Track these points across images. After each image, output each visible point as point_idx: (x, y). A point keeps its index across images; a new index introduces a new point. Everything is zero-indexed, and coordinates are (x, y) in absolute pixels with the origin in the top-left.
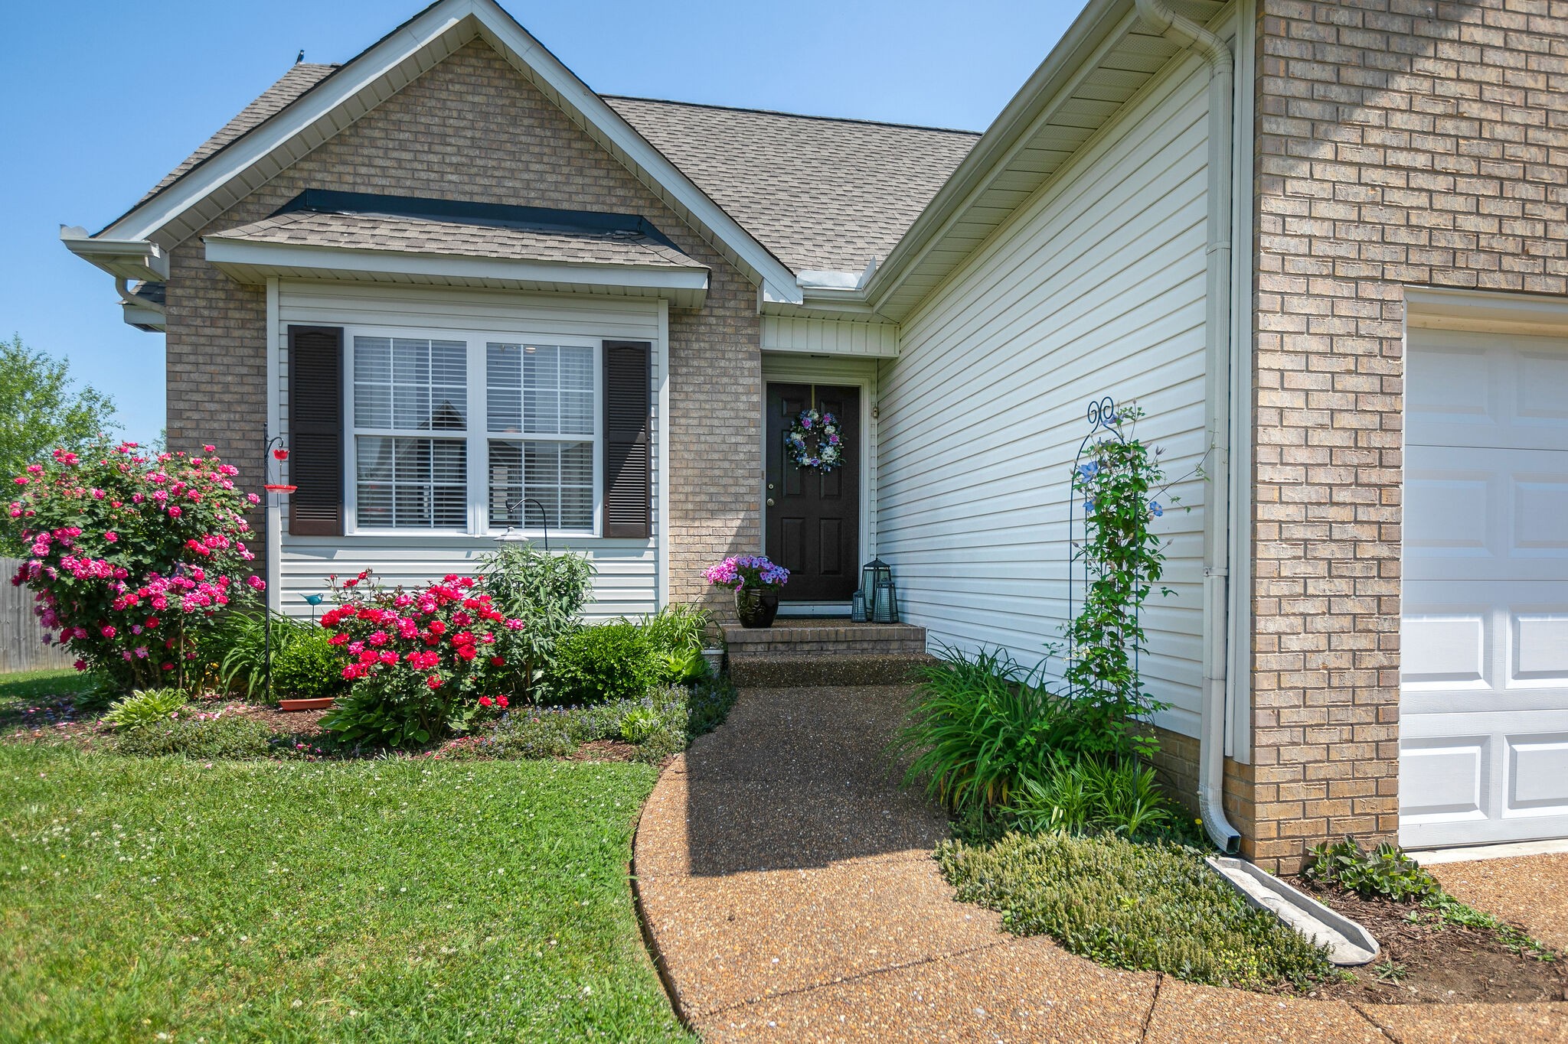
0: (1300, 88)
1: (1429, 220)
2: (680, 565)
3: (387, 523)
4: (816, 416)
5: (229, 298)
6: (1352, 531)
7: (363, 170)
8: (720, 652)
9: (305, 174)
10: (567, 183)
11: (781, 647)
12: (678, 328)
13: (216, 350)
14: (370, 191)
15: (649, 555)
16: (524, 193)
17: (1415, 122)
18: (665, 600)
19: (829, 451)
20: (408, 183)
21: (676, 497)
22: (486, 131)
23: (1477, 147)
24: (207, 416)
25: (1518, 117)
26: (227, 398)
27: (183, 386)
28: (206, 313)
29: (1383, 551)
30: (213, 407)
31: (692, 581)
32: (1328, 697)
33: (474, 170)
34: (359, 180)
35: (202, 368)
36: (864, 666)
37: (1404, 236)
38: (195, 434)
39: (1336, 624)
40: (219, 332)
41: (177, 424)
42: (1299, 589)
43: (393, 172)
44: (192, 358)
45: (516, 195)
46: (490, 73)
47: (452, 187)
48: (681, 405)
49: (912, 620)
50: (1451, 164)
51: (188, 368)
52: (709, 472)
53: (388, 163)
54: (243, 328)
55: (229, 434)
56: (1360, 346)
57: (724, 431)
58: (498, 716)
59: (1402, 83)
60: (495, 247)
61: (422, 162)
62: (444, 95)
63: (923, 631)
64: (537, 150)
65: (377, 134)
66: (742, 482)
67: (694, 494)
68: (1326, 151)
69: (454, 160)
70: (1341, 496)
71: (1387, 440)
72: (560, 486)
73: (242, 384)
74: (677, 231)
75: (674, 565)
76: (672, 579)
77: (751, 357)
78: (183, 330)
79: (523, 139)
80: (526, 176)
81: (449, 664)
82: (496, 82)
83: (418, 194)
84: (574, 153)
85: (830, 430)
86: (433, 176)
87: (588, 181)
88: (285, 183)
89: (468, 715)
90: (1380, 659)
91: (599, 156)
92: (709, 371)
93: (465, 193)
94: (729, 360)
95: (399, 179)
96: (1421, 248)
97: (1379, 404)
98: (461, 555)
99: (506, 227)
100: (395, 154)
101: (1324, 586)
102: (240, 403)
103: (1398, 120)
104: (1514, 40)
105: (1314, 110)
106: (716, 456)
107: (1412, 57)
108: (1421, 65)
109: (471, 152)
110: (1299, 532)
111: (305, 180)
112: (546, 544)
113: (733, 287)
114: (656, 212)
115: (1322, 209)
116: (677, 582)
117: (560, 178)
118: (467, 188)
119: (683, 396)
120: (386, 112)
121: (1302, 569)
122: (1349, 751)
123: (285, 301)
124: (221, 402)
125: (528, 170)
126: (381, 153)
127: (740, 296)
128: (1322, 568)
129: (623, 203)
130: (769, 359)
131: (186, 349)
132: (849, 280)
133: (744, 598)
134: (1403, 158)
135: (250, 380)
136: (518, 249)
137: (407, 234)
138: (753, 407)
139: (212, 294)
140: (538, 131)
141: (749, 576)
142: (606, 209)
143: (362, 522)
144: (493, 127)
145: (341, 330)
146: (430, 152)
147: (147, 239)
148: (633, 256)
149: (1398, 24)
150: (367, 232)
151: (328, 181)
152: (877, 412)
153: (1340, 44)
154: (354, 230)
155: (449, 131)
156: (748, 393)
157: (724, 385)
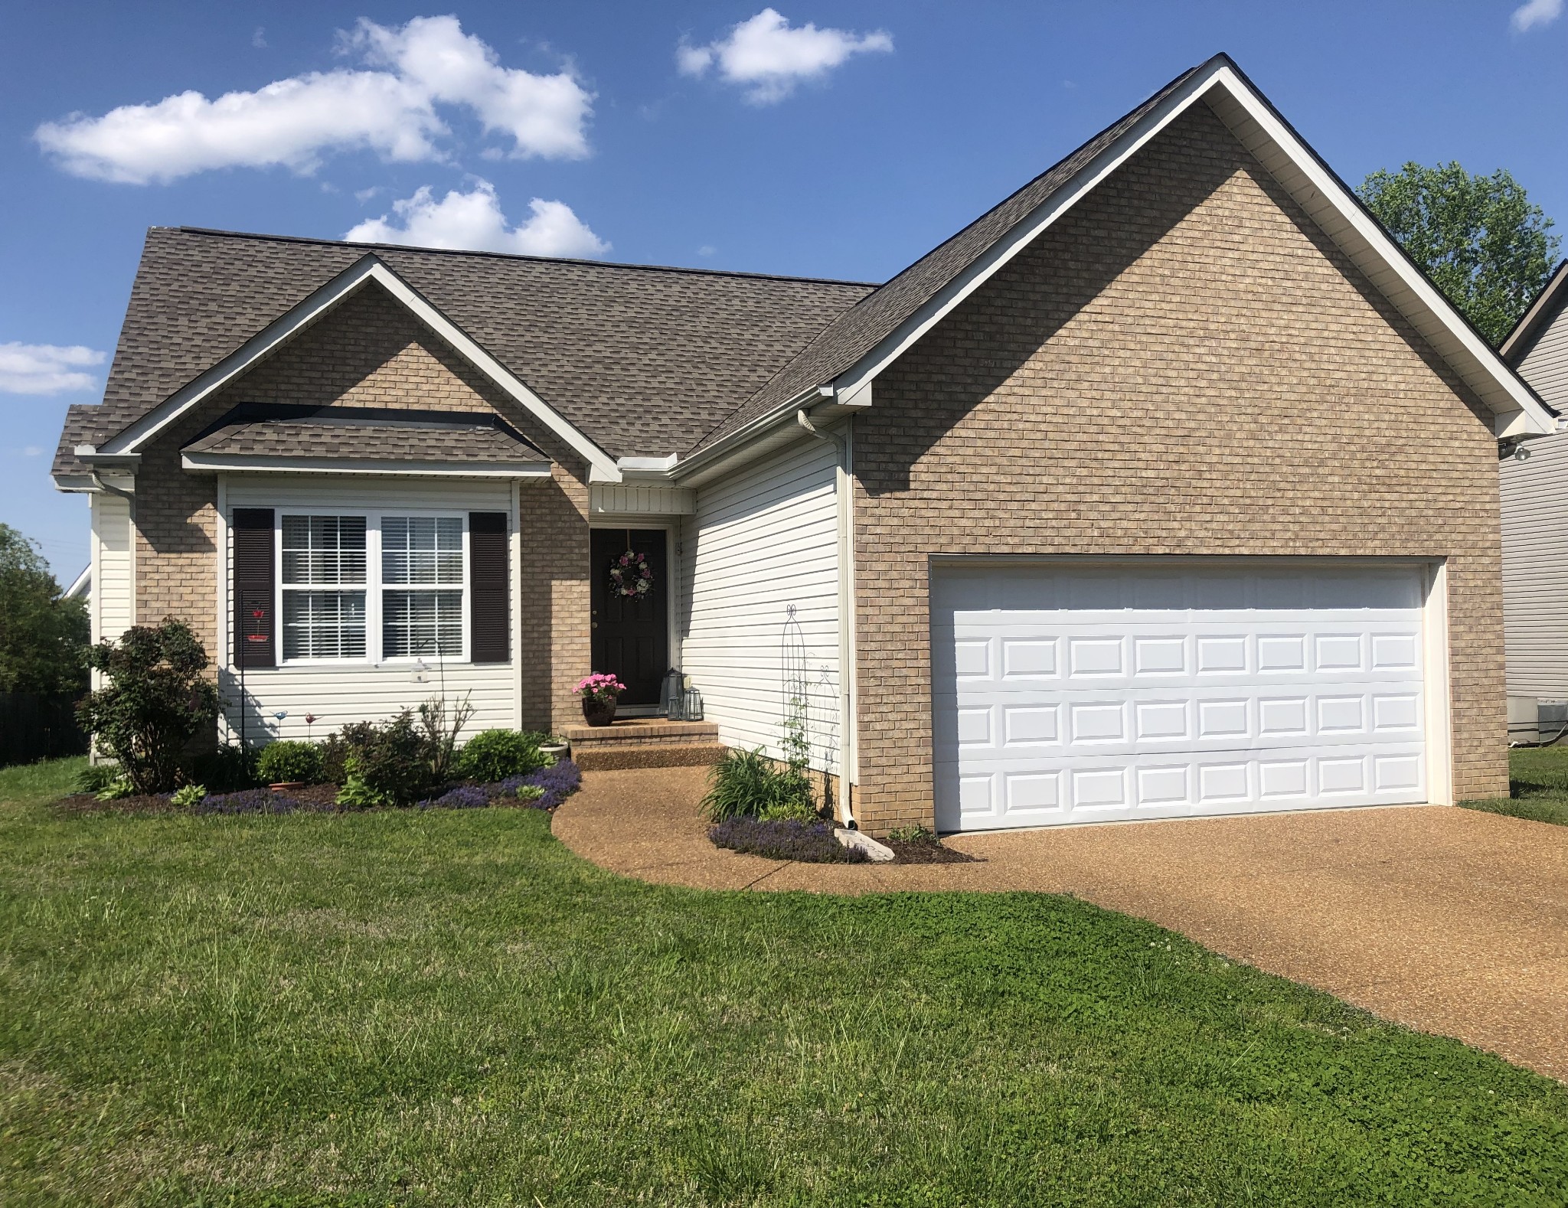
0: (873, 466)
1: (939, 523)
3: (306, 655)
4: (631, 556)
5: (182, 487)
6: (905, 672)
7: (283, 387)
8: (567, 745)
9: (240, 391)
10: (437, 391)
12: (528, 498)
13: (172, 526)
14: (288, 402)
15: (508, 674)
16: (405, 400)
17: (932, 478)
18: (519, 708)
19: (642, 582)
20: (317, 395)
23: (964, 486)
24: (165, 576)
25: (984, 470)
26: (181, 562)
27: (148, 554)
28: (165, 498)
29: (922, 681)
30: (170, 569)
31: (538, 693)
33: (367, 384)
34: (280, 394)
35: (163, 540)
36: (673, 752)
37: (927, 531)
38: (156, 590)
40: (175, 512)
41: (143, 583)
42: (879, 700)
43: (306, 387)
44: (155, 533)
45: (398, 399)
46: (379, 310)
48: (527, 557)
49: (708, 718)
50: (950, 495)
51: (151, 540)
52: (550, 609)
53: (302, 381)
54: (192, 508)
55: (181, 590)
56: (906, 584)
57: (562, 577)
60: (389, 448)
61: (327, 379)
62: (344, 328)
63: (716, 726)
65: (293, 359)
66: (575, 614)
67: (539, 625)
69: (352, 376)
72: (437, 624)
73: (192, 551)
74: (523, 424)
75: (524, 680)
76: (523, 692)
77: (582, 519)
78: (148, 512)
79: (404, 358)
80: (406, 386)
82: (385, 317)
85: (643, 566)
87: (454, 388)
88: (223, 400)
91: (463, 369)
92: (549, 530)
94: (564, 522)
95: (310, 392)
96: (935, 536)
97: (916, 610)
98: (363, 677)
100: (307, 374)
102: (188, 565)
103: (922, 477)
104: (982, 434)
105: (881, 476)
106: (555, 595)
107: (928, 447)
108: (933, 450)
109: (365, 371)
111: (241, 397)
113: (567, 465)
114: (506, 411)
115: (886, 521)
116: (526, 694)
117: (432, 387)
118: (361, 397)
120: (300, 343)
123: (232, 491)
124: (176, 565)
125: (407, 382)
126: (296, 373)
127: (574, 473)
129: (481, 405)
131: (150, 526)
136: (407, 449)
137: (323, 439)
138: (583, 557)
139: (172, 485)
140: (416, 352)
142: (468, 410)
143: (287, 656)
144: (381, 350)
145: (273, 510)
146: (333, 371)
147: (133, 451)
148: (493, 451)
149: (921, 432)
150: (295, 439)
151: (257, 396)
152: (680, 551)
153: (892, 444)
154: (283, 437)
155: (349, 355)
156: (580, 547)
157: (561, 541)
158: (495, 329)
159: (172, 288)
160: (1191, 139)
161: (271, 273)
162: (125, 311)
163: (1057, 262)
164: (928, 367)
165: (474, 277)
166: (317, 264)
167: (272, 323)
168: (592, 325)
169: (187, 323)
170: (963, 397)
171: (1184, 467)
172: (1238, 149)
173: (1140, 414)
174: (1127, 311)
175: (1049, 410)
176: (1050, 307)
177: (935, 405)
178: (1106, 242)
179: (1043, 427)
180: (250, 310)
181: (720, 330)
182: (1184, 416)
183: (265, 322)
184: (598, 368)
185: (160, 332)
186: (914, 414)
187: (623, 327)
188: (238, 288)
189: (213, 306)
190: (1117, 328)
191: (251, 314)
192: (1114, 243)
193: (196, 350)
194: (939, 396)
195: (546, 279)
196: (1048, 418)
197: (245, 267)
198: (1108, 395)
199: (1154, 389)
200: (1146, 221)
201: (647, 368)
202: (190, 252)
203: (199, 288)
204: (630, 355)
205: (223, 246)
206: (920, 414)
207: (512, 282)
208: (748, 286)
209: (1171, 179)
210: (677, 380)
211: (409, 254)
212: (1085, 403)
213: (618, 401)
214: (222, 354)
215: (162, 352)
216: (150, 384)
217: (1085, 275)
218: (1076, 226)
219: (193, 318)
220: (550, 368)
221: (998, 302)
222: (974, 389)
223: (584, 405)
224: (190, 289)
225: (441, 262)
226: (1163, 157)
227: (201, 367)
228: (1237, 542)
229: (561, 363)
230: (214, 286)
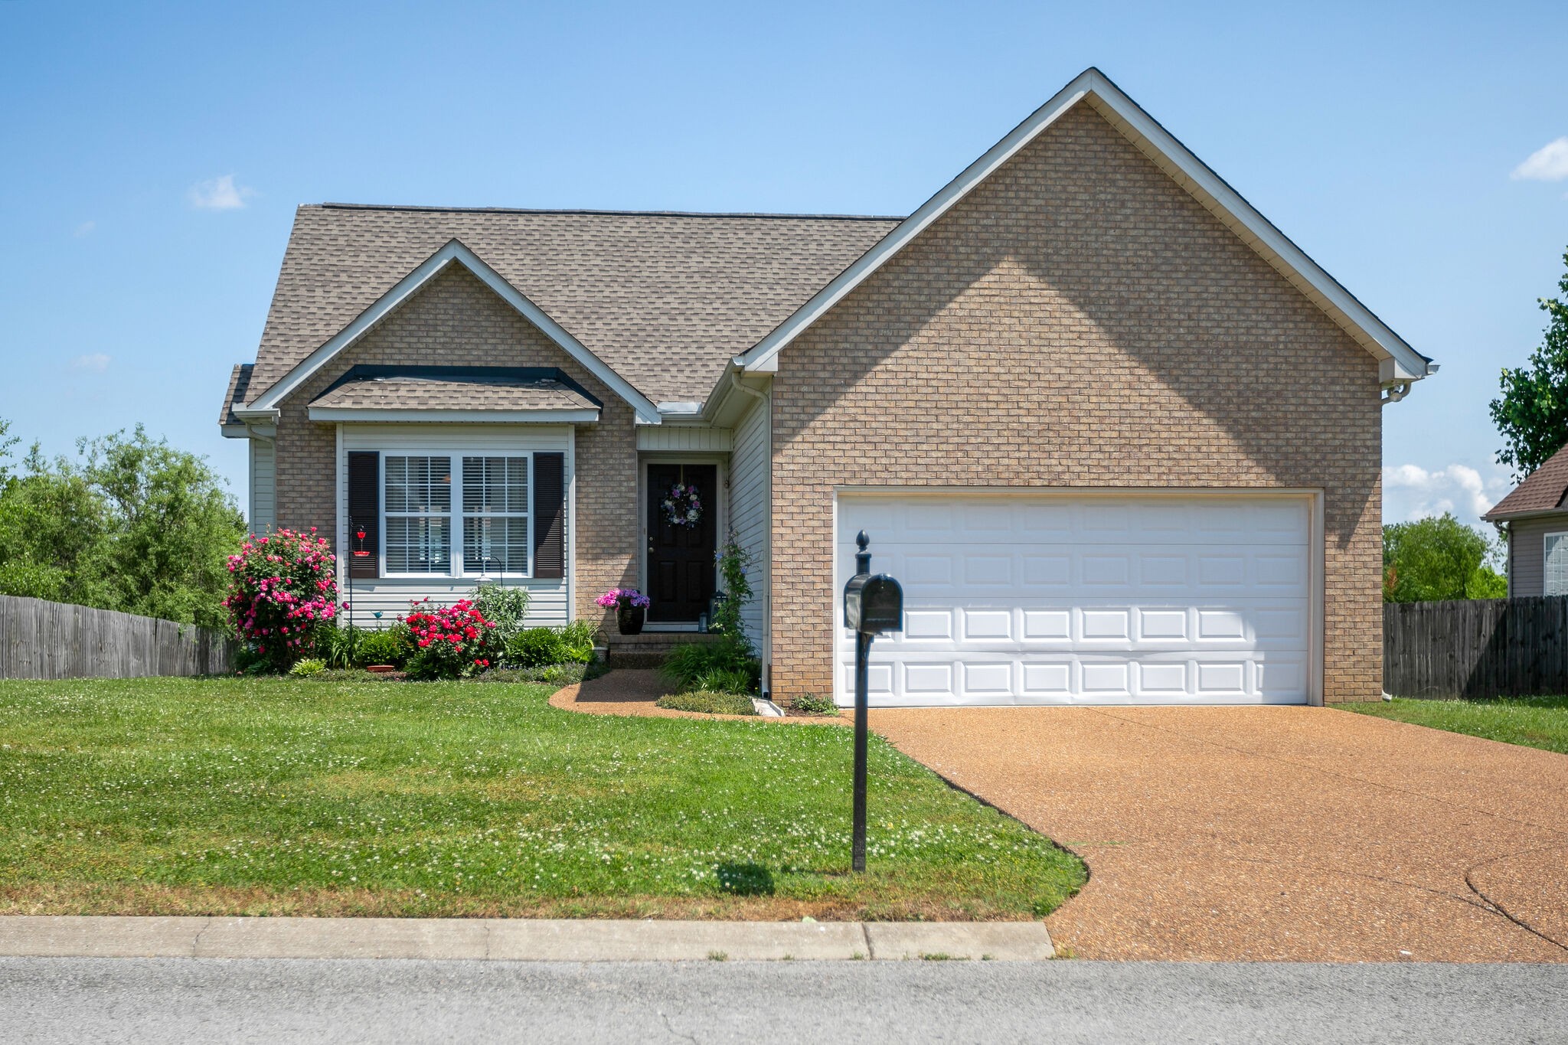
0: (788, 416)
1: (843, 461)
2: (583, 595)
3: (404, 570)
4: (683, 488)
5: (311, 434)
6: (812, 579)
7: (388, 351)
8: (605, 648)
9: (355, 356)
10: (511, 350)
11: (643, 646)
12: (582, 439)
13: (304, 466)
14: (392, 363)
15: (563, 589)
16: (484, 358)
17: (836, 425)
18: (573, 617)
19: (693, 512)
20: (415, 357)
21: (581, 551)
22: (461, 320)
23: (864, 432)
24: (298, 506)
25: (882, 419)
26: (310, 494)
27: (286, 488)
28: (298, 443)
29: (825, 586)
30: (302, 500)
31: (591, 606)
32: (803, 641)
33: (454, 346)
34: (385, 357)
35: (297, 477)
37: (832, 467)
38: (292, 517)
39: (805, 613)
40: (305, 454)
42: (790, 600)
43: (406, 351)
44: (291, 471)
45: (479, 358)
46: (464, 284)
47: (440, 358)
48: (584, 490)
50: (853, 439)
51: (288, 477)
52: (602, 534)
53: (403, 345)
54: (319, 451)
55: (310, 517)
56: (814, 510)
57: (612, 506)
58: (483, 670)
59: (830, 410)
60: (468, 400)
61: (423, 343)
62: (436, 300)
64: (492, 330)
65: (396, 328)
66: (624, 539)
67: (592, 548)
68: (799, 438)
69: (442, 340)
70: (808, 566)
71: (826, 544)
72: (507, 545)
73: (318, 486)
74: (581, 376)
75: (579, 595)
76: (578, 605)
77: (630, 456)
78: (286, 455)
79: (483, 324)
80: (485, 347)
81: (464, 640)
82: (468, 290)
83: (420, 363)
84: (515, 330)
85: (693, 497)
86: (429, 351)
87: (524, 347)
88: (343, 362)
89: (470, 669)
90: (825, 627)
91: (531, 331)
92: (602, 467)
93: (448, 361)
94: (615, 459)
95: (409, 354)
96: (840, 471)
97: (823, 531)
98: (447, 589)
99: (474, 382)
100: (407, 340)
101: (801, 600)
102: (316, 497)
103: (829, 424)
104: (880, 390)
105: (794, 424)
106: (606, 523)
107: (834, 401)
108: (838, 403)
109: (452, 335)
110: (790, 580)
111: (355, 360)
112: (502, 582)
113: (617, 411)
114: (567, 365)
115: (798, 460)
116: (581, 607)
117: (506, 347)
118: (449, 357)
119: (585, 484)
120: (402, 314)
121: (791, 593)
122: (811, 662)
123: (347, 437)
124: (306, 497)
125: (486, 343)
126: (398, 339)
127: (623, 416)
128: (800, 593)
129: (546, 361)
130: (643, 455)
131: (287, 466)
132: (692, 407)
133: (622, 615)
134: (832, 439)
135: (323, 483)
136: (482, 401)
137: (417, 394)
139: (302, 432)
140: (493, 318)
141: (624, 602)
142: (535, 365)
143: (389, 570)
144: (465, 317)
145: (378, 452)
146: (428, 336)
147: (274, 406)
148: (552, 400)
149: (828, 389)
150: (394, 394)
151: (367, 359)
152: (728, 484)
153: (804, 399)
154: (386, 393)
155: (439, 322)
156: (628, 481)
157: (612, 476)
158: (579, 286)
159: (313, 262)
160: (1077, 137)
161: (394, 243)
162: (274, 286)
163: (948, 248)
164: (835, 338)
165: (569, 236)
166: (433, 231)
167: (391, 290)
168: (667, 277)
169: (322, 294)
170: (865, 361)
171: (1062, 413)
172: (1122, 141)
173: (1022, 370)
174: (1012, 285)
175: (940, 369)
176: (941, 285)
177: (840, 368)
178: (994, 229)
179: (934, 383)
180: (373, 279)
181: (789, 276)
182: (1062, 371)
183: (385, 289)
184: (664, 320)
185: (301, 304)
186: (822, 375)
187: (696, 278)
188: (366, 259)
189: (344, 277)
190: (1002, 300)
191: (374, 282)
192: (1001, 229)
193: (327, 317)
194: (845, 361)
195: (635, 233)
196: (940, 376)
197: (373, 238)
198: (993, 355)
199: (1036, 349)
200: (1031, 209)
201: (708, 317)
202: (329, 227)
203: (334, 260)
204: (696, 306)
205: (357, 218)
206: (827, 375)
207: (603, 238)
208: (830, 228)
209: (1056, 172)
210: (734, 328)
211: (515, 216)
212: (972, 362)
213: (674, 350)
214: (348, 320)
215: (301, 321)
216: (290, 350)
217: (974, 257)
218: (967, 217)
219: (327, 289)
220: (621, 321)
221: (896, 284)
222: (874, 354)
223: (642, 355)
224: (326, 262)
225: (542, 223)
226: (1050, 154)
227: (330, 333)
228: (1112, 476)
229: (631, 316)
230: (346, 258)
